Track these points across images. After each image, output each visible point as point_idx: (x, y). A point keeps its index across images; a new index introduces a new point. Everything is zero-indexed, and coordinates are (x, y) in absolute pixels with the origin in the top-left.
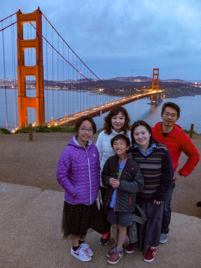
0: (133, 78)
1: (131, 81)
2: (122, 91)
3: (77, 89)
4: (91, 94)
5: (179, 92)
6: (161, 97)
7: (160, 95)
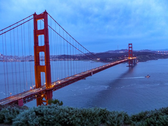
0: (119, 51)
1: (118, 53)
2: (111, 59)
3: (84, 59)
4: (92, 62)
5: (147, 58)
6: (136, 61)
7: (135, 61)
